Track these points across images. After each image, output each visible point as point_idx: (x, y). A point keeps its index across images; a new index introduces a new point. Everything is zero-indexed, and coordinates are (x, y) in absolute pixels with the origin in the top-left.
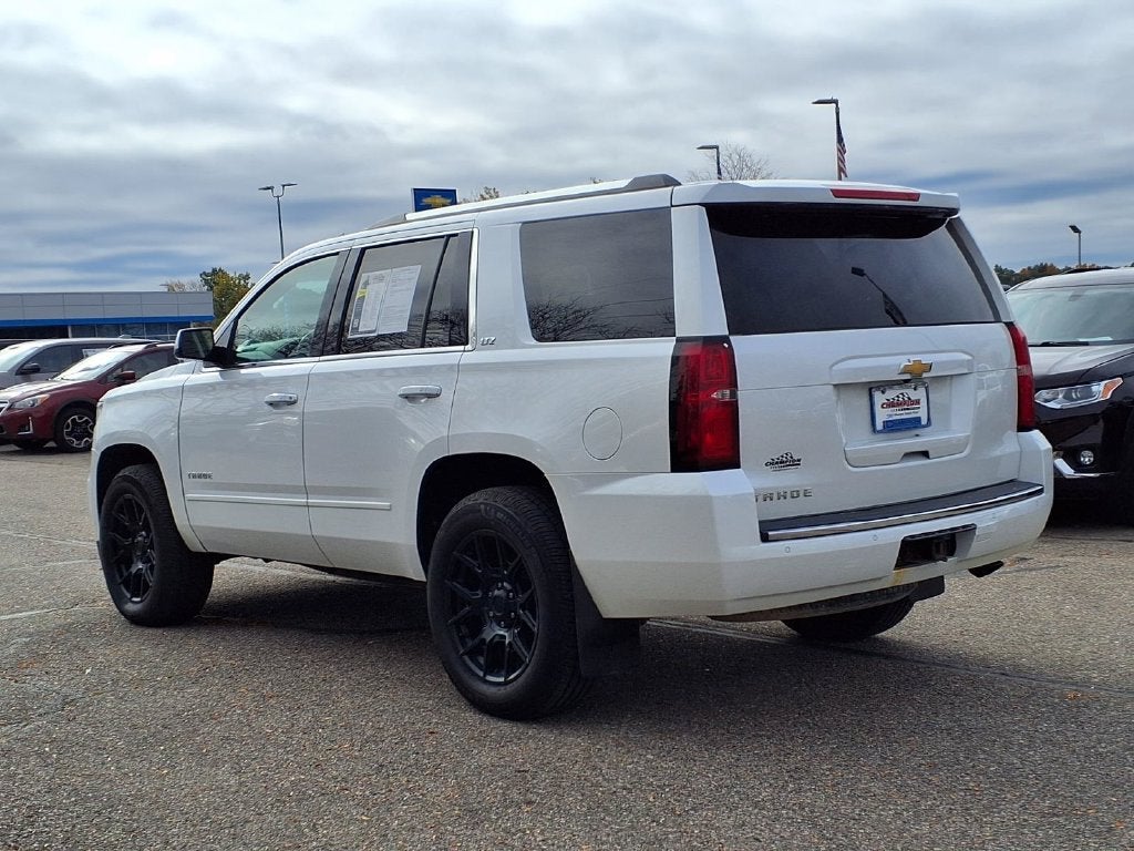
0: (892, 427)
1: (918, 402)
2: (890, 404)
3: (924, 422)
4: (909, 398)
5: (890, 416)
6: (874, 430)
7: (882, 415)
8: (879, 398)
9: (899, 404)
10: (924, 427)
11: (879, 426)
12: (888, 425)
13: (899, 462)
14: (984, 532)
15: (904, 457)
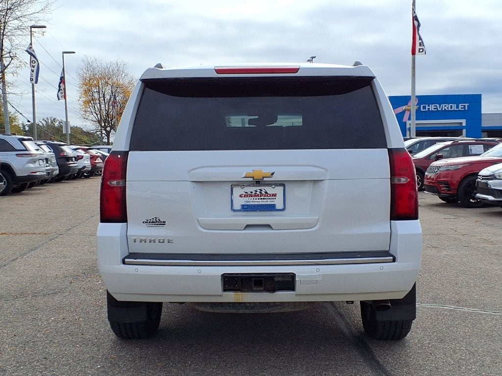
0: (246, 208)
1: (274, 195)
2: (248, 195)
3: (279, 207)
4: (266, 193)
6: (231, 209)
7: (239, 202)
8: (238, 191)
9: (256, 196)
11: (238, 208)
12: (245, 207)
13: (244, 230)
14: (306, 279)
15: (248, 226)
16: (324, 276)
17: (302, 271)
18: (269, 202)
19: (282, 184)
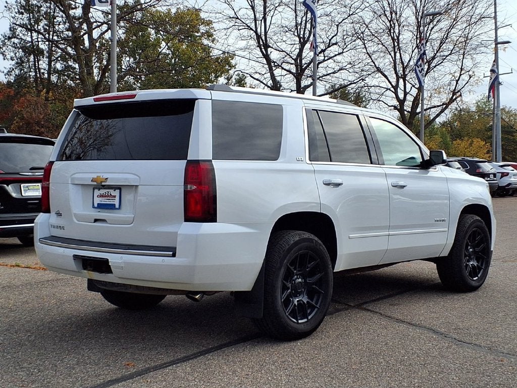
0: (101, 206)
1: (115, 197)
2: (101, 196)
3: (117, 206)
4: (111, 194)
5: (101, 201)
6: (94, 207)
7: (97, 201)
8: (97, 192)
9: (105, 196)
10: (117, 209)
11: (96, 205)
12: (99, 205)
13: (94, 222)
14: (115, 265)
15: (96, 221)
16: (127, 263)
17: (114, 259)
18: (111, 202)
19: (119, 188)
